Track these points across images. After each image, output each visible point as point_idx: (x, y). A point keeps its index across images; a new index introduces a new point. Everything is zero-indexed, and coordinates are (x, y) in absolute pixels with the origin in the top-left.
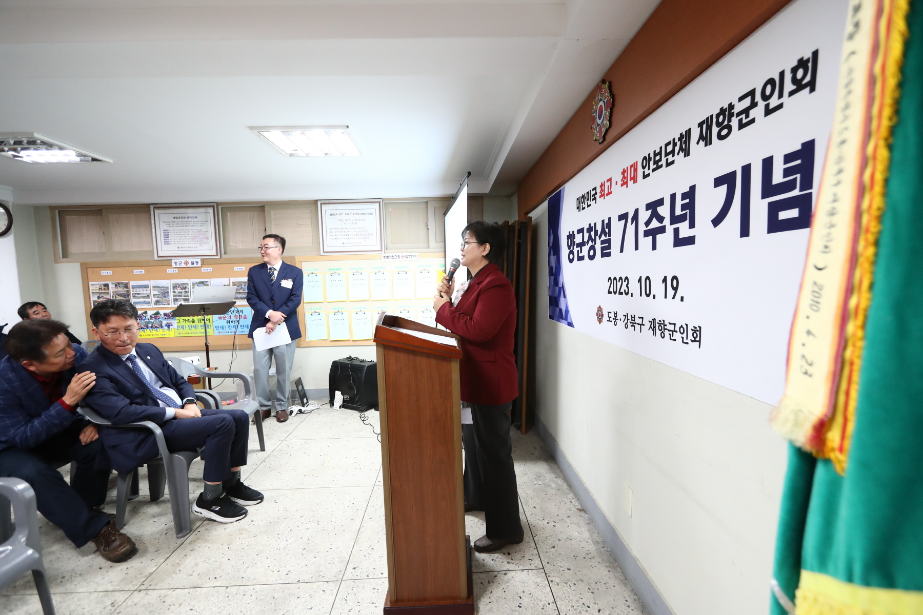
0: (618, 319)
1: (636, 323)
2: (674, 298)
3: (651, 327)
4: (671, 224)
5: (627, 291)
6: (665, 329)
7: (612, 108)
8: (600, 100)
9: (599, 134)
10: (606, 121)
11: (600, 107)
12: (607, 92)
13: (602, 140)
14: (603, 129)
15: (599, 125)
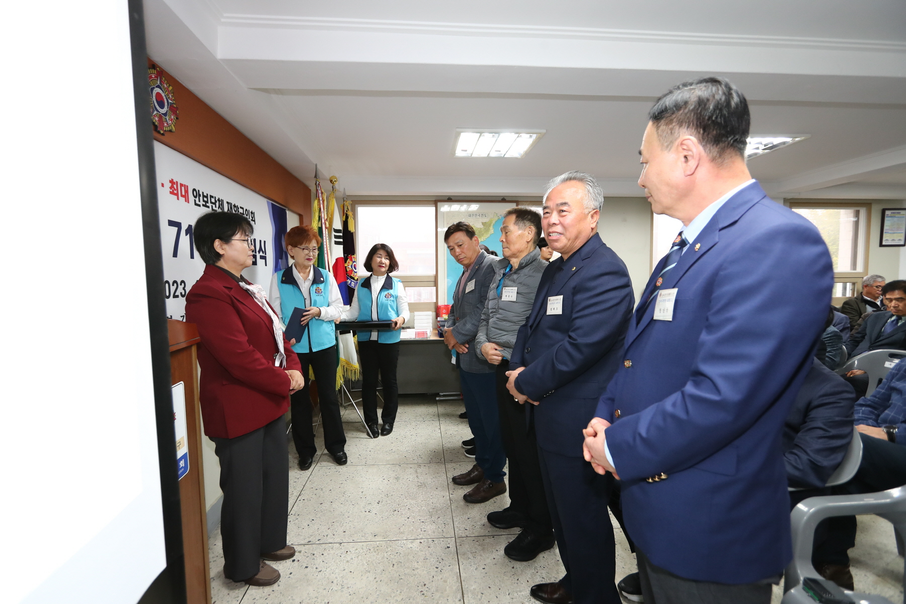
7: (177, 118)
8: (158, 87)
9: (159, 121)
10: (170, 122)
11: (158, 94)
12: (172, 96)
13: (162, 132)
14: (165, 124)
15: (157, 111)
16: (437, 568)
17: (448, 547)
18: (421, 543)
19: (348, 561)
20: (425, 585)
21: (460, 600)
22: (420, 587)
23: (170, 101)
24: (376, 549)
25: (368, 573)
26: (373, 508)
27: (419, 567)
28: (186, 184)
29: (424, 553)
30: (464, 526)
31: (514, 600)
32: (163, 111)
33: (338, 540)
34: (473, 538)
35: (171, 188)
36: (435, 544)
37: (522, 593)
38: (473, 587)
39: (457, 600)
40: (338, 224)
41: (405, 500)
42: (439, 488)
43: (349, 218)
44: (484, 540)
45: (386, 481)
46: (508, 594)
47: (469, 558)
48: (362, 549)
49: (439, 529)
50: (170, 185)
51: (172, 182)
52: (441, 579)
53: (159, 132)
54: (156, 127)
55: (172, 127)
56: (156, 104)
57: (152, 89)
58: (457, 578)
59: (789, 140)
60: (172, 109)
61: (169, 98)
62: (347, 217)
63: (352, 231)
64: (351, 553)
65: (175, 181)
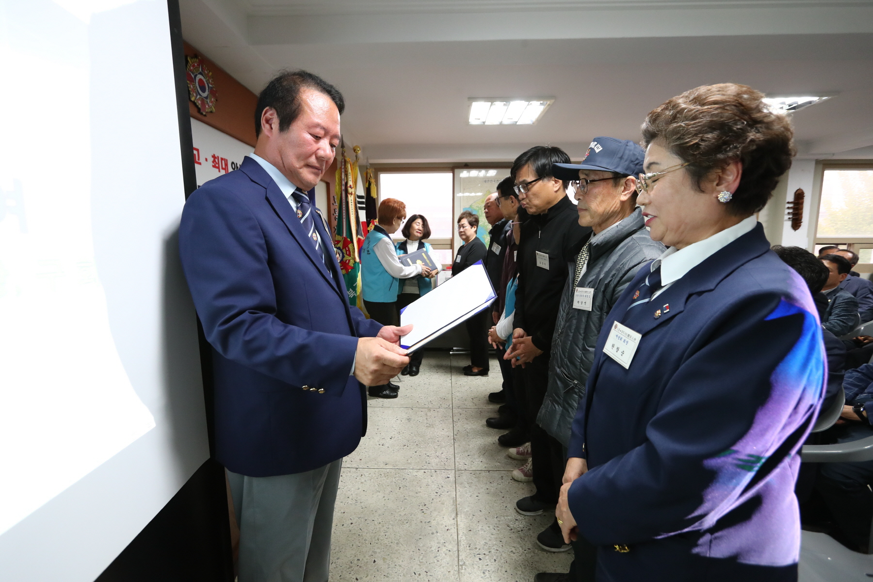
7: (216, 100)
8: (200, 73)
9: (201, 104)
10: (211, 104)
11: (200, 80)
12: (212, 81)
13: (204, 113)
14: (207, 106)
15: (200, 95)
16: (437, 493)
17: (448, 477)
18: (425, 472)
19: (362, 483)
20: (425, 505)
21: (454, 519)
22: (421, 506)
23: (210, 85)
24: (386, 475)
25: (379, 493)
26: (387, 442)
27: (421, 491)
28: (226, 158)
29: (426, 480)
30: (464, 461)
31: (501, 522)
32: (205, 95)
33: (355, 465)
34: (471, 472)
35: (213, 162)
36: (437, 474)
37: (509, 517)
38: (467, 510)
39: (451, 519)
40: (361, 191)
41: (415, 438)
42: (445, 430)
43: (372, 185)
44: (480, 474)
45: (399, 422)
46: (496, 517)
47: (465, 487)
48: (375, 474)
49: (442, 463)
50: (212, 159)
51: (214, 156)
52: (440, 501)
53: (202, 114)
54: (199, 110)
55: (212, 109)
56: (199, 89)
57: (196, 76)
58: (453, 501)
59: (815, 99)
60: (212, 92)
61: (209, 82)
62: (370, 184)
63: (374, 197)
64: (365, 477)
65: (216, 156)
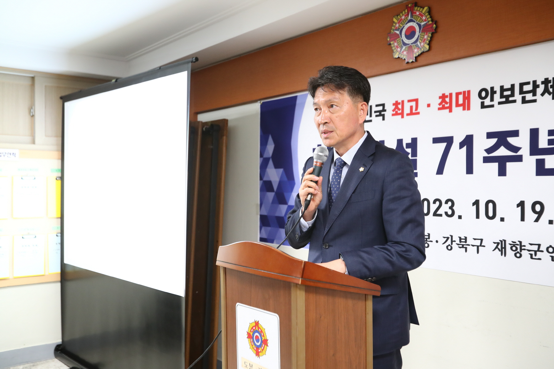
0: (432, 241)
1: (469, 245)
2: (537, 220)
3: (497, 247)
4: (532, 153)
5: (450, 212)
6: (521, 250)
7: (432, 34)
8: (408, 22)
9: (407, 53)
10: (422, 44)
11: (408, 29)
12: (426, 16)
13: (412, 61)
14: (416, 50)
15: (405, 44)
23: (422, 24)
32: (413, 40)
35: (440, 104)
50: (440, 101)
51: (442, 97)
53: (408, 63)
55: (424, 47)
56: (404, 40)
57: (401, 30)
61: (422, 21)
65: (447, 94)
